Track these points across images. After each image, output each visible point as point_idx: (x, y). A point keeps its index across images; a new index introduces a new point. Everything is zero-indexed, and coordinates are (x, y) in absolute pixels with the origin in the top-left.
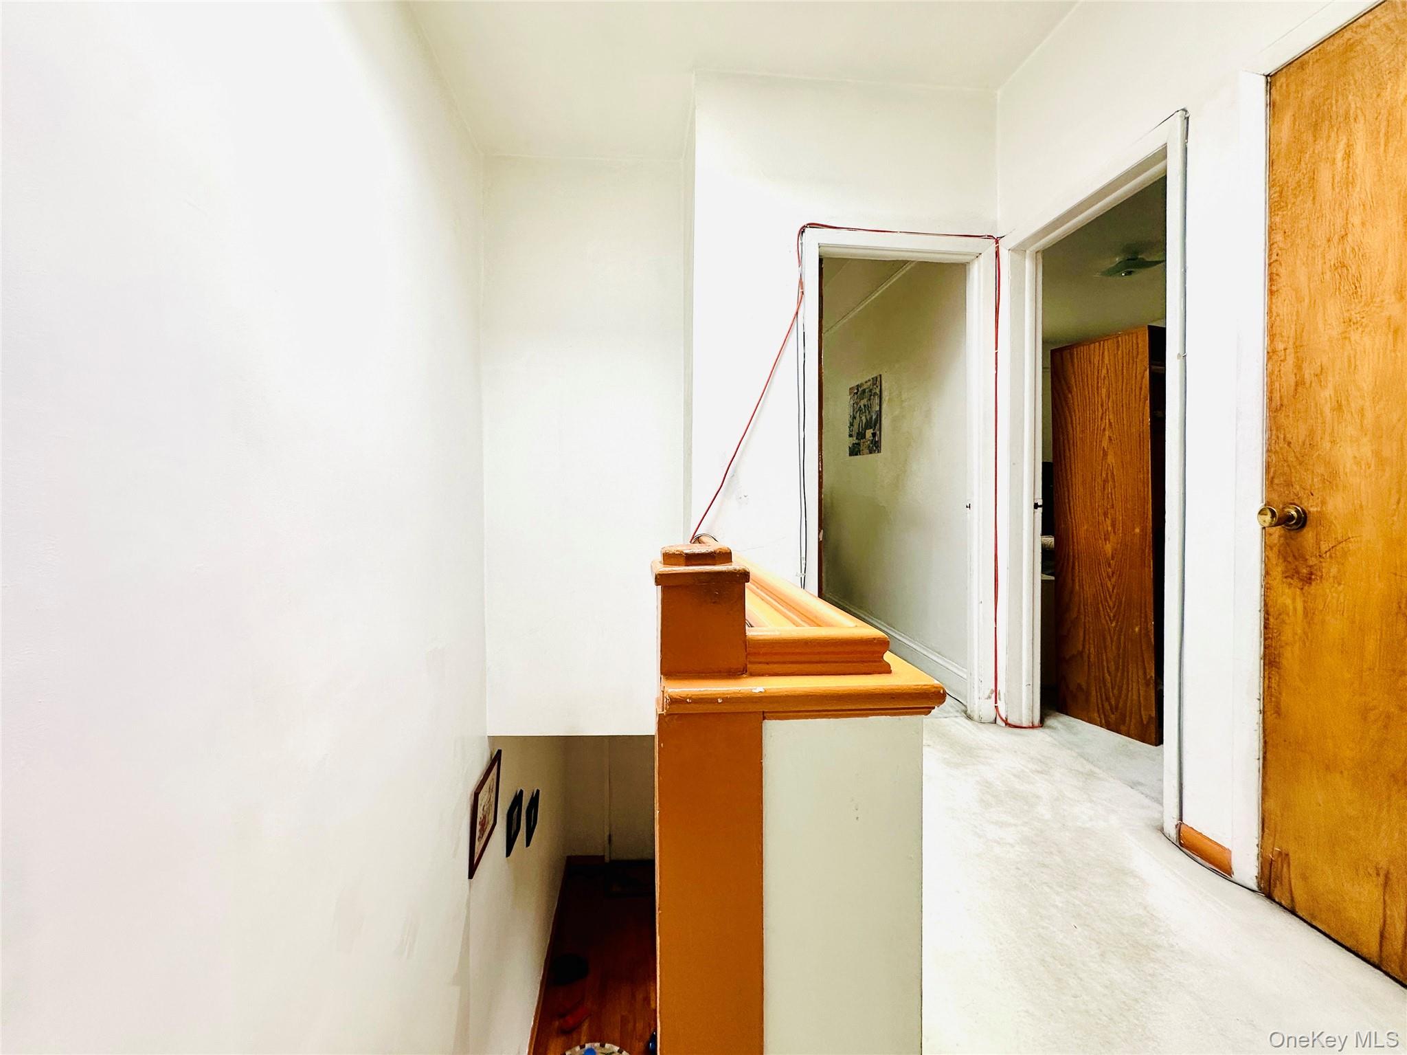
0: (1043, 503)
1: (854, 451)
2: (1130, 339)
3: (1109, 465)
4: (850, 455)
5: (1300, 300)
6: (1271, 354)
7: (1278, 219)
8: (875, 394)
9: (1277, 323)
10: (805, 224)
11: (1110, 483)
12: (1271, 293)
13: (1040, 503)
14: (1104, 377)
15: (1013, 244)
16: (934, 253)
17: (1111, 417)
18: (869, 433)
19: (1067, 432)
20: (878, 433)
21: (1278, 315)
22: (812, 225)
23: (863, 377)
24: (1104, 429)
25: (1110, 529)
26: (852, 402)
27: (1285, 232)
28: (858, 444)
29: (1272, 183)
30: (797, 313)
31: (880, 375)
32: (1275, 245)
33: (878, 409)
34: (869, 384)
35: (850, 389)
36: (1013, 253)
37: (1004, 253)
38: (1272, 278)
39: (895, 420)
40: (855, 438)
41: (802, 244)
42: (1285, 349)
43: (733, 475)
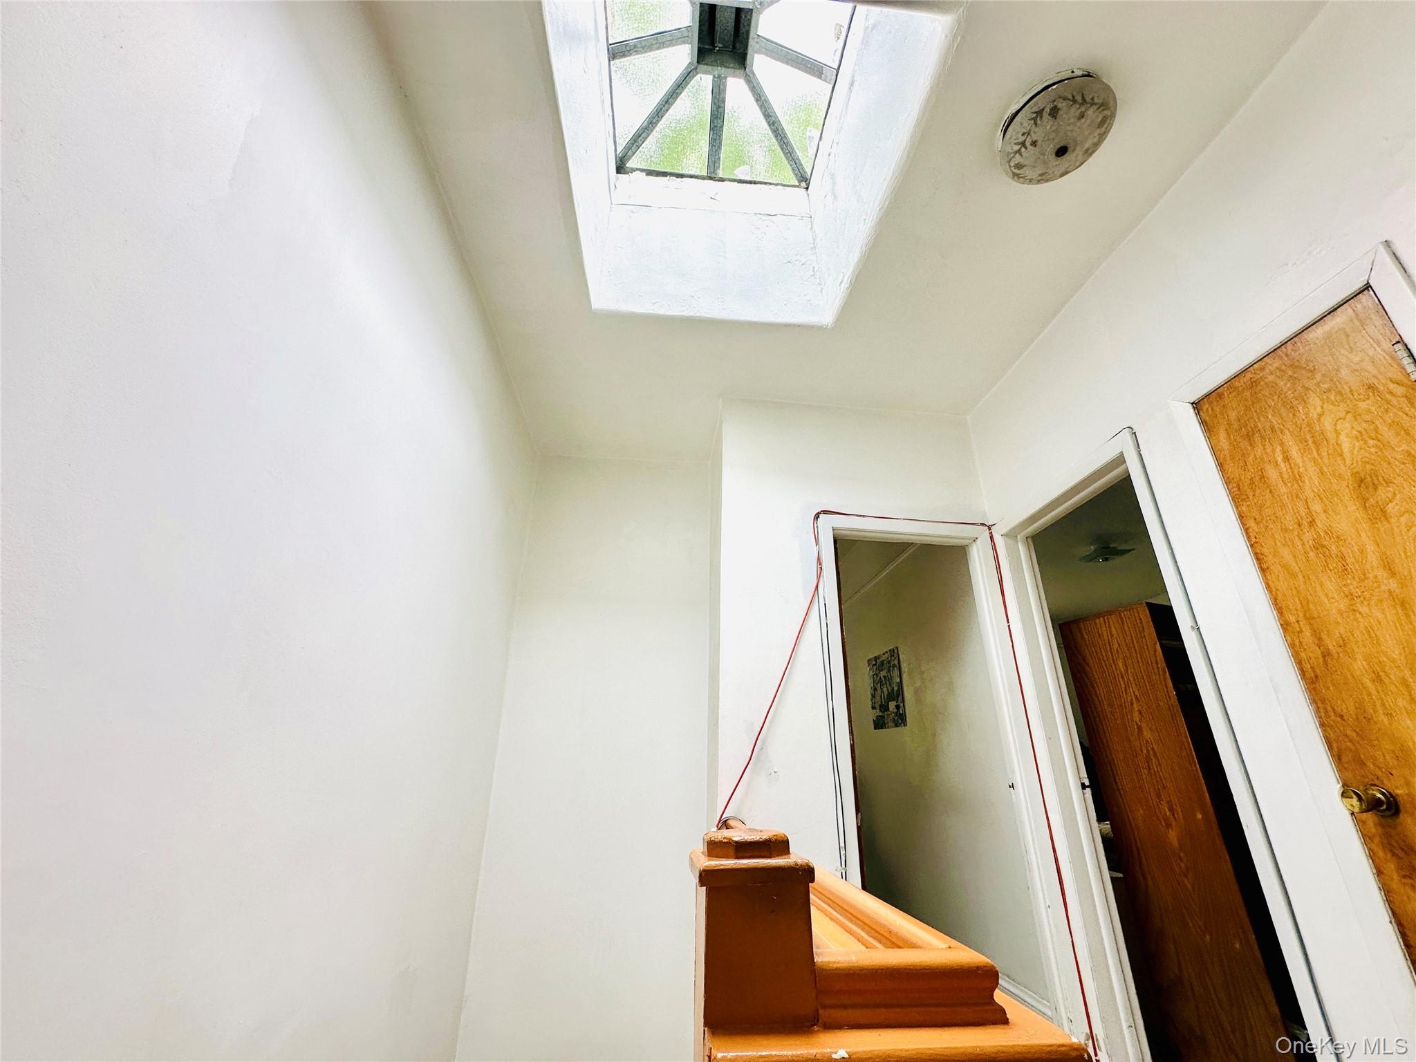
0: (1090, 782)
1: (879, 724)
2: (1132, 613)
3: (1147, 741)
4: (875, 729)
5: (1293, 575)
6: (1285, 626)
7: (1244, 508)
8: (894, 666)
9: (1280, 597)
10: (819, 510)
11: (1154, 760)
12: (1263, 570)
13: (1087, 783)
14: (1117, 650)
15: (1004, 531)
16: (933, 536)
17: (1135, 689)
18: (892, 705)
19: (1095, 705)
20: (902, 705)
21: (1277, 590)
22: (825, 512)
23: (880, 650)
24: (1132, 704)
25: (1168, 813)
26: (871, 673)
27: (1255, 519)
28: (882, 717)
29: (1227, 481)
30: (817, 586)
31: (897, 648)
32: (1251, 530)
33: (898, 680)
34: (886, 655)
35: (868, 661)
36: (1007, 539)
37: (997, 538)
38: (1259, 558)
39: (917, 692)
40: (878, 711)
41: (817, 527)
42: (1298, 622)
43: (762, 749)
